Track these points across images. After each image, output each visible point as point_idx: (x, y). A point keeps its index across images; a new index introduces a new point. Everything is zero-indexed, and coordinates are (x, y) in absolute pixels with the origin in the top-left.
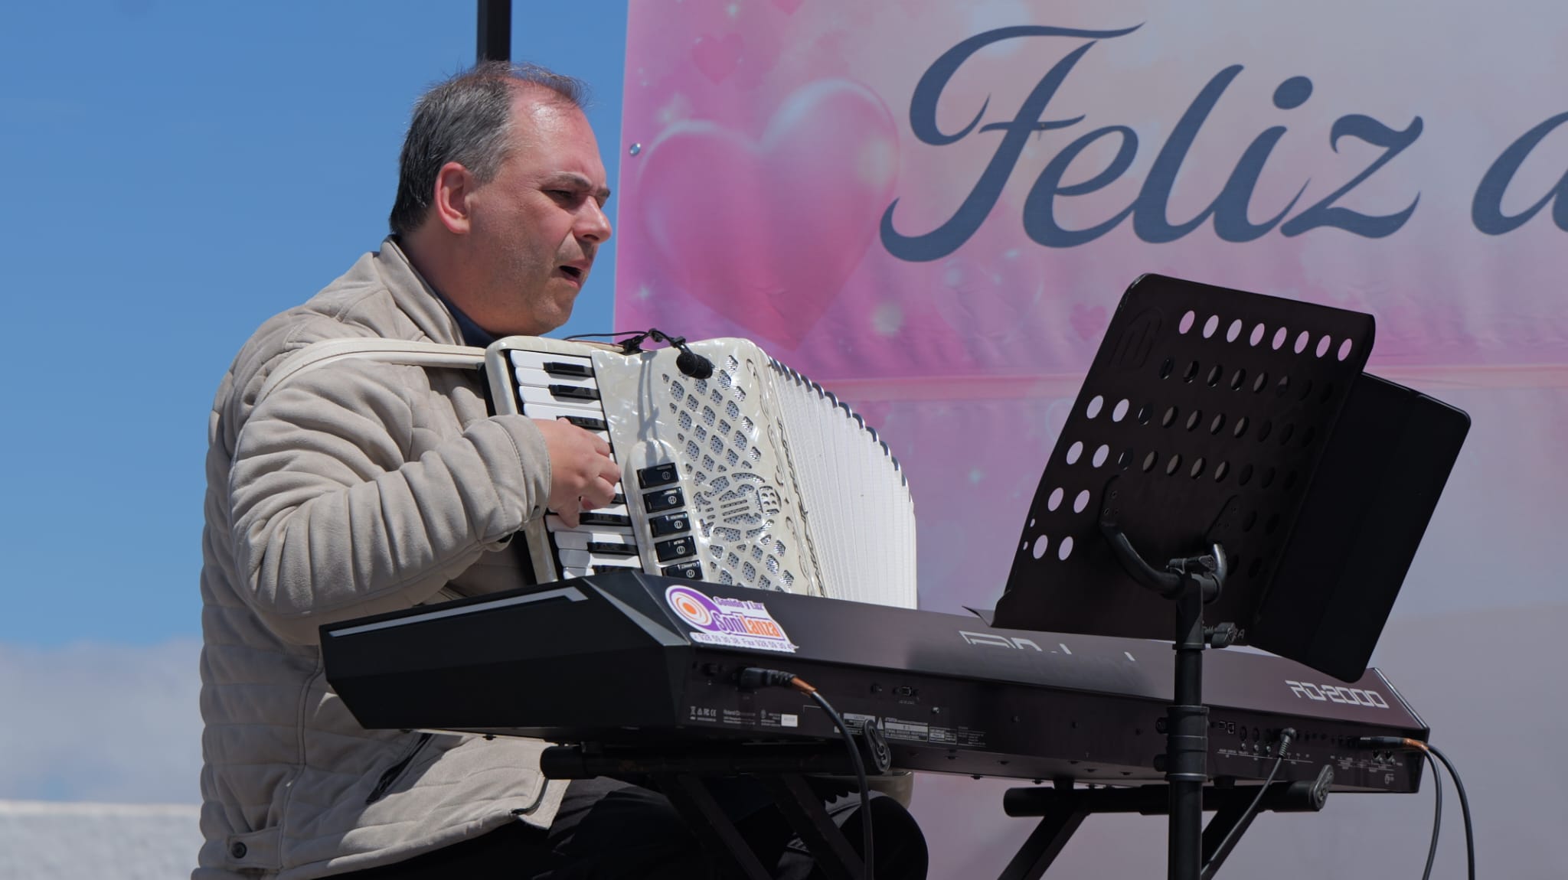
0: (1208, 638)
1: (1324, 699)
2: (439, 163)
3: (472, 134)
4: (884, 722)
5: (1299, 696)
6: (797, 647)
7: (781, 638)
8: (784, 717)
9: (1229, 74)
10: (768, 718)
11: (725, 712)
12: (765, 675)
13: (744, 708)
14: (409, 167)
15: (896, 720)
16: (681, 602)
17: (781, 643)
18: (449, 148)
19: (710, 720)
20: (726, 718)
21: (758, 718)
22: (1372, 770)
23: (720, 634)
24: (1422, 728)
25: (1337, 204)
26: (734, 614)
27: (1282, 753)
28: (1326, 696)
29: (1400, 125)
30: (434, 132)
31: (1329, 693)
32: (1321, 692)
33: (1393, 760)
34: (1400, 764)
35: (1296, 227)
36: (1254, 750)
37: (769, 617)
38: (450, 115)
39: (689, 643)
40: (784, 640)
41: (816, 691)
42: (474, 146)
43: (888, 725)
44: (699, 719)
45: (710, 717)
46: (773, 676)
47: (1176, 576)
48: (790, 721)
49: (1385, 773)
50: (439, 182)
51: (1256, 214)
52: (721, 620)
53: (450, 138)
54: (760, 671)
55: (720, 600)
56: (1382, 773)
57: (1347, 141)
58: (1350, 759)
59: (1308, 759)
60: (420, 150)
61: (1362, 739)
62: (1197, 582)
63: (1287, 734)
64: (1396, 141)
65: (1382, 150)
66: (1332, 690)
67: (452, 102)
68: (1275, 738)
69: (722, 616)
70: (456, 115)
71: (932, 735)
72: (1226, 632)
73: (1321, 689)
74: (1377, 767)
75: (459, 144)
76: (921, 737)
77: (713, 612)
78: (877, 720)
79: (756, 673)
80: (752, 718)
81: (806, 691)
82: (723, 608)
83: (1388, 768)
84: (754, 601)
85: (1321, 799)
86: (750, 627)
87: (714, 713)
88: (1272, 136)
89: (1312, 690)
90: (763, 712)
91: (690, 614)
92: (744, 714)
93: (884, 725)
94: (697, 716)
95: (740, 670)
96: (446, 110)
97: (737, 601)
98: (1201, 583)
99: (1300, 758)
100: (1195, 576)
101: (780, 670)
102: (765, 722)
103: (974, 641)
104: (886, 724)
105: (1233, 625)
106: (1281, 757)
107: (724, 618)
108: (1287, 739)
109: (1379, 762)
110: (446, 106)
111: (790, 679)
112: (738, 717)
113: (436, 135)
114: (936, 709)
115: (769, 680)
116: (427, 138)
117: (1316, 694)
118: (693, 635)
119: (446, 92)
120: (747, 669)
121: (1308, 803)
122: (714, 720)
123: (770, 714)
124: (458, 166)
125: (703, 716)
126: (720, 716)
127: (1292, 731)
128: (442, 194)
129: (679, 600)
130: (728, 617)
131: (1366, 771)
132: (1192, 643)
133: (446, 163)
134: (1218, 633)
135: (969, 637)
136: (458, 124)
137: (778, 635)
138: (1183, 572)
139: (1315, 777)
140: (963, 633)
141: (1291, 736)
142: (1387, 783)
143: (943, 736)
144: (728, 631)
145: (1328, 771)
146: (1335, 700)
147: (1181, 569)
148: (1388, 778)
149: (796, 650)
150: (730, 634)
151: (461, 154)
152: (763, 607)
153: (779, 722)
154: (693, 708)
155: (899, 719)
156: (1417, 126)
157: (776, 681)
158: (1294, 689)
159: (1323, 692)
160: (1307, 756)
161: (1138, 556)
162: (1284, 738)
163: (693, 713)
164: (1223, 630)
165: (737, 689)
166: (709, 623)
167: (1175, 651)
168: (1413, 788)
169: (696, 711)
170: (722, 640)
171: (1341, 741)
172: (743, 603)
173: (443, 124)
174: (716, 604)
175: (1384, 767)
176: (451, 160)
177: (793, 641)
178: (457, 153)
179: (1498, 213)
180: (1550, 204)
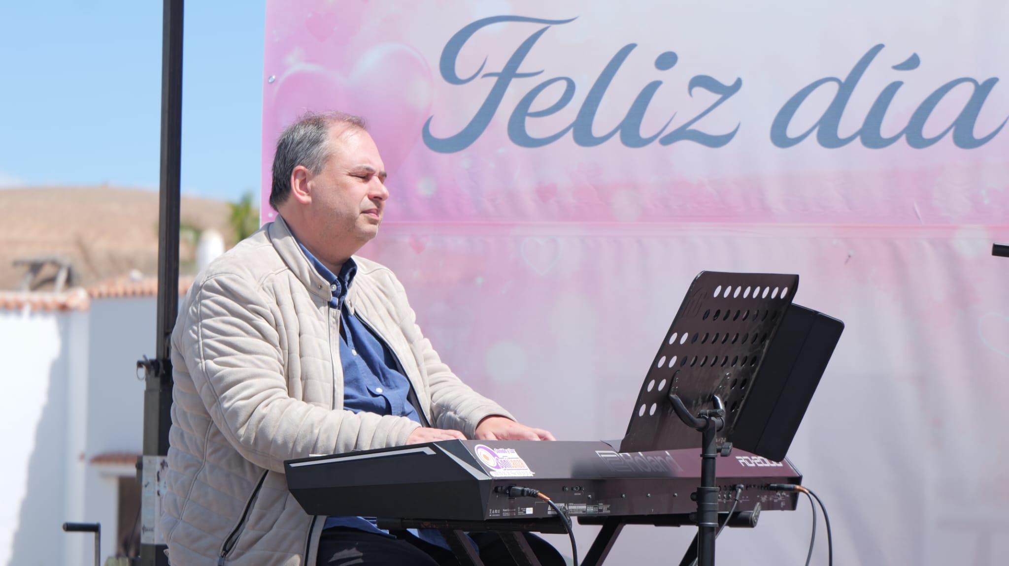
0: (719, 451)
1: (753, 465)
2: (293, 167)
3: (308, 149)
4: (568, 506)
5: (743, 465)
6: (534, 473)
7: (525, 468)
8: (527, 509)
9: (628, 49)
10: (521, 511)
11: (504, 510)
12: (523, 491)
13: (511, 507)
14: (277, 172)
15: (573, 504)
16: (482, 454)
17: (525, 472)
18: (296, 159)
19: (497, 515)
20: (504, 513)
21: (517, 512)
22: (776, 501)
23: (501, 470)
24: (798, 475)
25: (692, 127)
26: (504, 458)
27: (737, 498)
28: (755, 463)
29: (729, 82)
30: (288, 151)
31: (756, 461)
32: (752, 461)
33: (785, 494)
34: (788, 496)
35: (668, 140)
36: (724, 498)
37: (518, 457)
38: (295, 142)
39: (491, 478)
40: (527, 469)
41: (550, 500)
42: (309, 156)
43: (570, 507)
44: (493, 515)
45: (497, 514)
46: (528, 491)
47: (704, 420)
48: (529, 511)
49: (781, 501)
50: (293, 178)
51: (645, 132)
52: (500, 462)
53: (297, 153)
54: (520, 488)
55: (497, 450)
56: (780, 502)
57: (698, 91)
58: (766, 496)
59: (747, 499)
60: (282, 162)
61: (772, 485)
62: (713, 422)
63: (740, 488)
64: (727, 92)
65: (717, 97)
66: (756, 459)
67: (296, 134)
68: (734, 488)
69: (500, 460)
70: (299, 141)
71: (588, 510)
72: (729, 448)
73: (751, 459)
74: (777, 499)
75: (301, 155)
76: (584, 512)
77: (496, 458)
78: (565, 505)
79: (518, 490)
80: (514, 512)
81: (545, 500)
82: (500, 455)
83: (783, 498)
84: (511, 448)
85: (756, 521)
86: (512, 464)
87: (499, 511)
88: (654, 86)
89: (748, 460)
90: (519, 508)
91: (486, 460)
92: (511, 510)
93: (568, 508)
94: (492, 514)
95: (509, 488)
96: (293, 139)
97: (504, 449)
98: (716, 422)
99: (744, 499)
100: (713, 418)
101: (531, 488)
102: (520, 513)
103: (603, 456)
104: (569, 507)
105: (731, 444)
106: (737, 500)
107: (501, 461)
108: (740, 491)
109: (778, 496)
110: (293, 137)
111: (536, 493)
112: (508, 512)
113: (289, 153)
114: (590, 496)
115: (525, 494)
116: (284, 155)
117: (750, 463)
118: (491, 473)
119: (293, 130)
120: (513, 487)
121: (748, 523)
122: (499, 515)
123: (522, 509)
124: (302, 168)
125: (495, 514)
126: (501, 512)
127: (742, 486)
128: (295, 184)
129: (481, 453)
130: (502, 460)
131: (773, 501)
132: (712, 455)
133: (296, 166)
134: (724, 448)
135: (600, 454)
136: (300, 145)
137: (524, 467)
138: (707, 417)
139: (753, 509)
140: (597, 452)
141: (742, 489)
142: (782, 507)
143: (592, 510)
144: (504, 468)
145: (759, 505)
146: (759, 465)
147: (707, 415)
148: (783, 504)
149: (533, 475)
150: (505, 470)
151: (303, 161)
152: (515, 451)
153: (525, 512)
154: (491, 510)
155: (574, 503)
156: (738, 84)
157: (529, 494)
158: (740, 461)
159: (753, 461)
160: (747, 497)
161: (688, 411)
162: (738, 490)
163: (491, 513)
164: (727, 447)
165: (508, 497)
166: (495, 465)
167: (702, 458)
168: (793, 507)
169: (492, 511)
170: (504, 474)
171: (762, 487)
172: (506, 450)
173: (293, 146)
174: (496, 453)
175: (780, 499)
176: (298, 164)
177: (532, 470)
178: (301, 161)
179: (785, 135)
180: (815, 131)
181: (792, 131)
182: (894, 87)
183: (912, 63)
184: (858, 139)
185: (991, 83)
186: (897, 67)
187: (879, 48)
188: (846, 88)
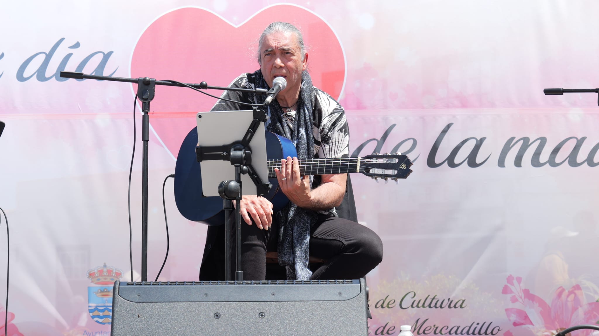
156: (2, 55)
179: (23, 77)
180: (36, 75)
181: (26, 75)
182: (69, 56)
183: (77, 45)
184: (54, 78)
185: (110, 53)
186: (70, 47)
187: (63, 39)
188: (49, 57)
